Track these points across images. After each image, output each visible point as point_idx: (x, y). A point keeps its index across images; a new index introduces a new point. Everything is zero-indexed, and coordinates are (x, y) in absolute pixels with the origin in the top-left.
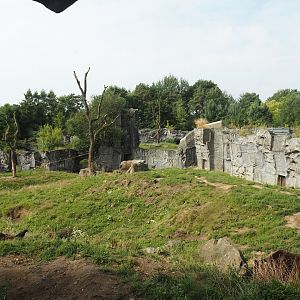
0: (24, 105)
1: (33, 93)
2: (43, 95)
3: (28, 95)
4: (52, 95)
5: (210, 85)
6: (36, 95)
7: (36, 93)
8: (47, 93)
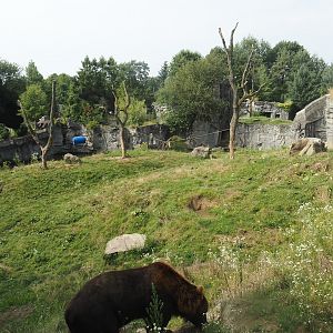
0: (82, 74)
1: (91, 60)
2: (103, 63)
3: (86, 63)
4: (111, 62)
5: (295, 48)
6: (95, 63)
7: (94, 61)
8: (107, 59)
